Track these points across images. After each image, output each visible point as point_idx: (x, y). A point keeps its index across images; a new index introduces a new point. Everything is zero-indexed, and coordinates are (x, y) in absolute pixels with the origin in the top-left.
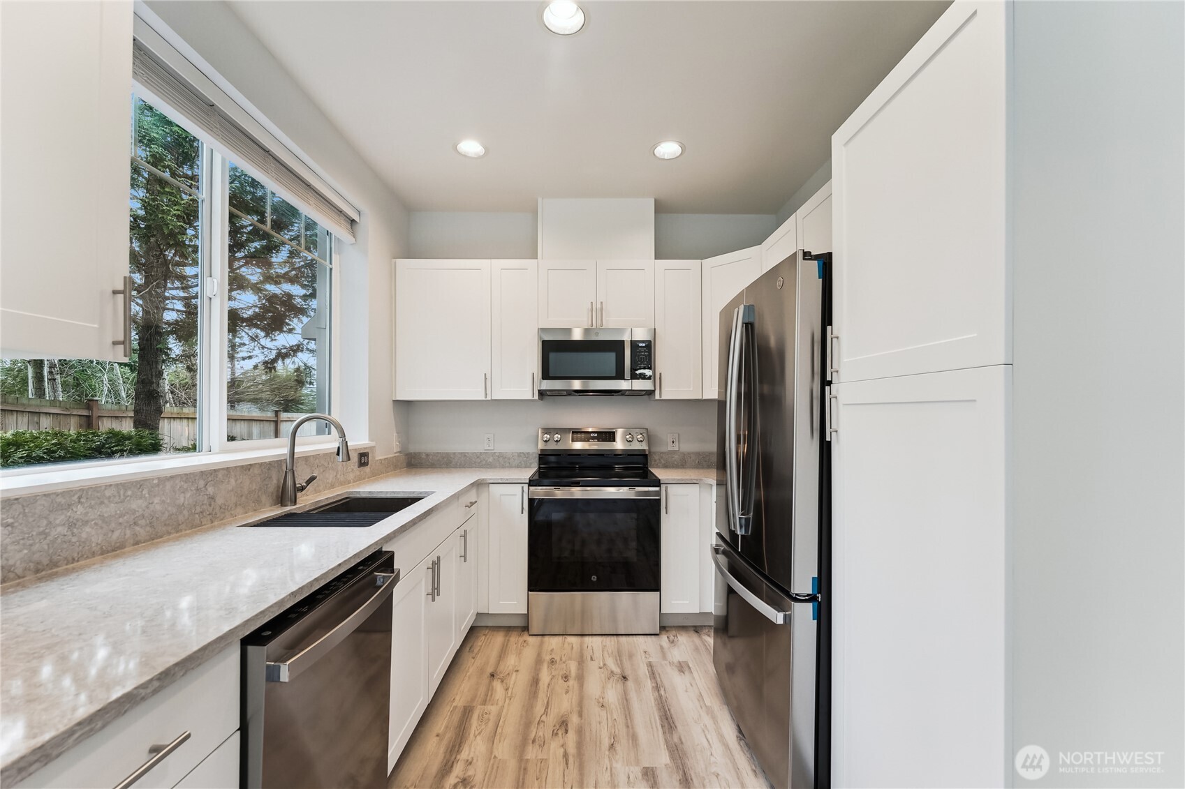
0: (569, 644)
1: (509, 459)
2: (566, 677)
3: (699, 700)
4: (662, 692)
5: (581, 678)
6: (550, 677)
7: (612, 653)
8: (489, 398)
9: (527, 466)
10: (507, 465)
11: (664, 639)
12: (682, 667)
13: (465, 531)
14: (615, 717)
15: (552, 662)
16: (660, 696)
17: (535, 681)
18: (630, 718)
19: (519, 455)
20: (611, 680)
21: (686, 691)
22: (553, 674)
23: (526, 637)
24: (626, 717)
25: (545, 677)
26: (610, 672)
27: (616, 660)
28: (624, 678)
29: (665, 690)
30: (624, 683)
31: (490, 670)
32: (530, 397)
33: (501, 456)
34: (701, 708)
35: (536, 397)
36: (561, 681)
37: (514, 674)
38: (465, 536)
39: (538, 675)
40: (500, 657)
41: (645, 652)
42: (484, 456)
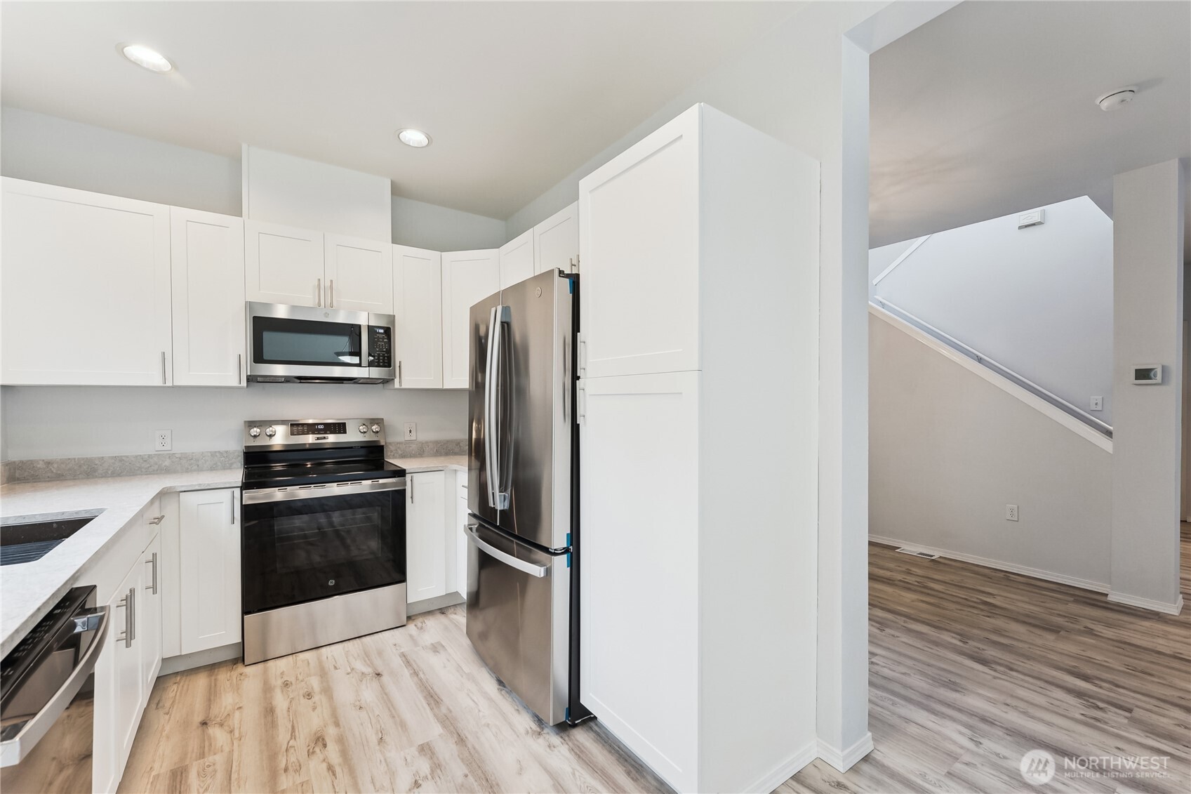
0: (303, 661)
1: (197, 460)
2: (308, 695)
3: (458, 671)
4: (421, 675)
5: (327, 691)
6: (289, 700)
7: (358, 656)
8: (169, 384)
9: (227, 467)
10: (195, 467)
11: (411, 627)
12: (436, 648)
13: (154, 555)
14: (377, 713)
15: (286, 684)
16: (421, 680)
17: (269, 711)
18: (394, 708)
19: (213, 454)
20: (364, 682)
21: (445, 667)
22: (291, 696)
23: (241, 668)
24: (389, 709)
25: (280, 702)
26: (360, 675)
27: (365, 661)
28: (378, 674)
29: (424, 673)
30: (379, 679)
31: (198, 718)
32: (235, 383)
33: (184, 457)
34: (462, 677)
35: (244, 383)
36: (303, 701)
37: (237, 713)
38: (154, 561)
39: (271, 703)
40: (209, 700)
41: (395, 645)
42: (155, 459)
